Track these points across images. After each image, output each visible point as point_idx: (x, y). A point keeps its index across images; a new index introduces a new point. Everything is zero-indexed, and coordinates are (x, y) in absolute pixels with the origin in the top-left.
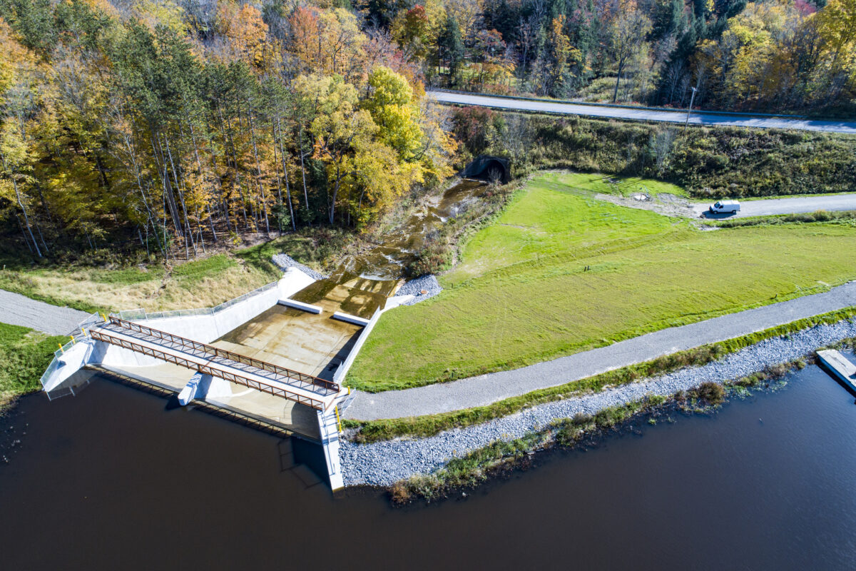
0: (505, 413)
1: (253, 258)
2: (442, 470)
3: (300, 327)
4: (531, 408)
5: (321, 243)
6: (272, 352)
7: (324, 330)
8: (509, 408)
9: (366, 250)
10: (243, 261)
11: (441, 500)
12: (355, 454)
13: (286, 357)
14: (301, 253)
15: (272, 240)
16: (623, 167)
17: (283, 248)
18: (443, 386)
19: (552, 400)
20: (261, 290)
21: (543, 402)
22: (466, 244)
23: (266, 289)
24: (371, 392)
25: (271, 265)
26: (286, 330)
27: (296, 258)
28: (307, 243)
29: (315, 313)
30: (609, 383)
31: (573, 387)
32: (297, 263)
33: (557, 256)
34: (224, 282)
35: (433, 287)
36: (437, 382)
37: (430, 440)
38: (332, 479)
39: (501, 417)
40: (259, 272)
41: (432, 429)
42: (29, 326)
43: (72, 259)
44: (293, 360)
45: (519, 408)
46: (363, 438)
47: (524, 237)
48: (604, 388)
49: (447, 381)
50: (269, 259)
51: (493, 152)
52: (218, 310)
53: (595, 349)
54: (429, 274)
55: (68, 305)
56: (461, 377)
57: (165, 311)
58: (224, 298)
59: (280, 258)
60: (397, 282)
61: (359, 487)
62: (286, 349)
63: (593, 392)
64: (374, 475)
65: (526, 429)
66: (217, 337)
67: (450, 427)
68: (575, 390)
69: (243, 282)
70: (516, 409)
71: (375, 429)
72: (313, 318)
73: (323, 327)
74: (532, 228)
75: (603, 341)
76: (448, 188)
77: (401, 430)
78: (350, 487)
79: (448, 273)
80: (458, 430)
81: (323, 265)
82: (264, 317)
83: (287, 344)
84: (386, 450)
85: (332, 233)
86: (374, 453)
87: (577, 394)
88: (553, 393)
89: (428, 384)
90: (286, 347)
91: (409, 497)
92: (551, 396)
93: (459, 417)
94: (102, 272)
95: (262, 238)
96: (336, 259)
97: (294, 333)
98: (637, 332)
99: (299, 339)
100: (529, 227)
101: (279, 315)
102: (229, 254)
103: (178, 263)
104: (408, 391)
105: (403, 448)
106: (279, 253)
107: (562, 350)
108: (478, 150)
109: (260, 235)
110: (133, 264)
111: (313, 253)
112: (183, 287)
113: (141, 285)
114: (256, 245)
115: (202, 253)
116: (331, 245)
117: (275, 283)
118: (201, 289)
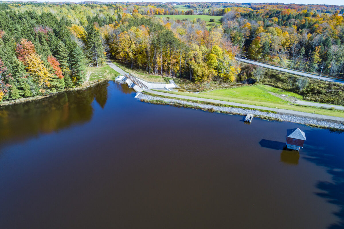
1: (165, 79)
2: (150, 100)
5: (183, 82)
10: (163, 78)
12: (141, 95)
14: (177, 82)
15: (173, 78)
16: (289, 89)
17: (174, 80)
22: (216, 90)
23: (163, 84)
27: (175, 82)
28: (180, 80)
34: (156, 80)
37: (153, 97)
39: (167, 98)
40: (164, 81)
42: (120, 73)
46: (144, 93)
47: (232, 93)
49: (165, 92)
50: (169, 80)
51: (253, 78)
53: (197, 98)
54: (199, 92)
56: (168, 93)
58: (153, 82)
59: (171, 80)
63: (187, 101)
64: (141, 98)
65: (169, 101)
69: (160, 81)
71: (146, 93)
74: (237, 92)
75: (201, 97)
77: (150, 94)
78: (137, 98)
79: (203, 93)
80: (158, 97)
85: (188, 81)
86: (144, 96)
89: (162, 92)
96: (184, 86)
103: (151, 75)
105: (148, 96)
107: (191, 96)
108: (250, 77)
109: (172, 76)
110: (143, 73)
111: (179, 83)
112: (148, 78)
113: (141, 75)
114: (169, 77)
115: (157, 75)
116: (185, 83)
117: (166, 84)
118: (151, 79)
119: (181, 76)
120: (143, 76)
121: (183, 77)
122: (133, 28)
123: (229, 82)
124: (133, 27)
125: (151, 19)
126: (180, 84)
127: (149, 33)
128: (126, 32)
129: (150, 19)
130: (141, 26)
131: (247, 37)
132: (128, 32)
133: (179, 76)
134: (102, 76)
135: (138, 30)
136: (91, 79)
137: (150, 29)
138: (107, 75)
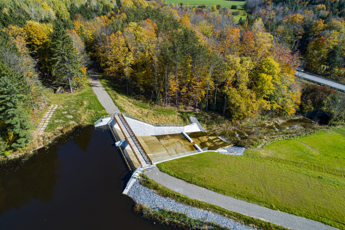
0: (197, 206)
1: (183, 115)
2: (157, 210)
3: (181, 144)
4: (209, 211)
5: (212, 119)
6: (165, 147)
7: (187, 148)
8: (199, 205)
9: (231, 128)
10: (179, 114)
11: (147, 220)
12: (137, 187)
13: (167, 151)
14: (202, 120)
15: (195, 111)
17: (196, 115)
18: (185, 183)
19: (221, 214)
20: (177, 126)
21: (216, 212)
22: (272, 142)
23: (179, 126)
24: (161, 171)
25: (187, 119)
26: (175, 142)
27: (199, 120)
28: (207, 117)
29: (189, 141)
30: (256, 225)
31: (235, 215)
32: (198, 122)
33: (314, 166)
34: (167, 118)
35: (240, 152)
36: (184, 180)
37: (162, 198)
38: (125, 190)
39: (194, 207)
40: (181, 120)
41: (165, 194)
42: (105, 108)
43: (134, 95)
44: (168, 153)
45: (204, 208)
46: (143, 183)
47: (305, 150)
48: (251, 225)
49: (188, 182)
50: (188, 117)
51: (325, 110)
52: (158, 126)
53: (265, 207)
54: (243, 146)
55: (118, 107)
56: (195, 184)
57: (141, 119)
58: (163, 123)
59: (192, 118)
60: (230, 144)
61: (130, 198)
62: (169, 148)
63: (243, 223)
64: (136, 197)
65: (200, 218)
66: (155, 135)
67: (172, 198)
68: (235, 216)
69: (173, 121)
70: (202, 208)
71: (148, 183)
72: (187, 143)
73: (188, 147)
74: (314, 149)
75: (272, 206)
76: (292, 118)
77: (156, 188)
78: (127, 196)
79: (252, 150)
80: (174, 201)
81: (207, 127)
82: (173, 136)
83: (172, 147)
84: (146, 191)
85: (219, 117)
86: (142, 190)
87: (235, 219)
88: (223, 211)
89: (181, 179)
90: (170, 148)
91: (139, 211)
92: (222, 212)
93: (178, 196)
94: (137, 102)
95: (192, 109)
96: (215, 127)
97: (177, 145)
98: (296, 213)
99: (177, 147)
100: (312, 148)
101: (179, 137)
102: (177, 110)
103: (159, 107)
104: (172, 177)
105: (152, 194)
106: (194, 117)
107: (248, 198)
108: (318, 107)
109: (193, 108)
110: (146, 103)
111: (206, 121)
112: (154, 115)
113: (143, 109)
114: (188, 111)
115: (169, 107)
116: (216, 121)
117: (184, 126)
118: (158, 117)
119: (209, 109)
120: (146, 111)
121: (211, 110)
122: (131, 25)
123: (285, 114)
124: (132, 22)
125: (161, 8)
126: (207, 124)
127: (157, 32)
128: (119, 32)
129: (159, 8)
130: (146, 20)
131: (300, 35)
132: (122, 31)
133: (206, 108)
134: (73, 115)
135: (139, 27)
136: (51, 126)
137: (158, 26)
138: (83, 112)
